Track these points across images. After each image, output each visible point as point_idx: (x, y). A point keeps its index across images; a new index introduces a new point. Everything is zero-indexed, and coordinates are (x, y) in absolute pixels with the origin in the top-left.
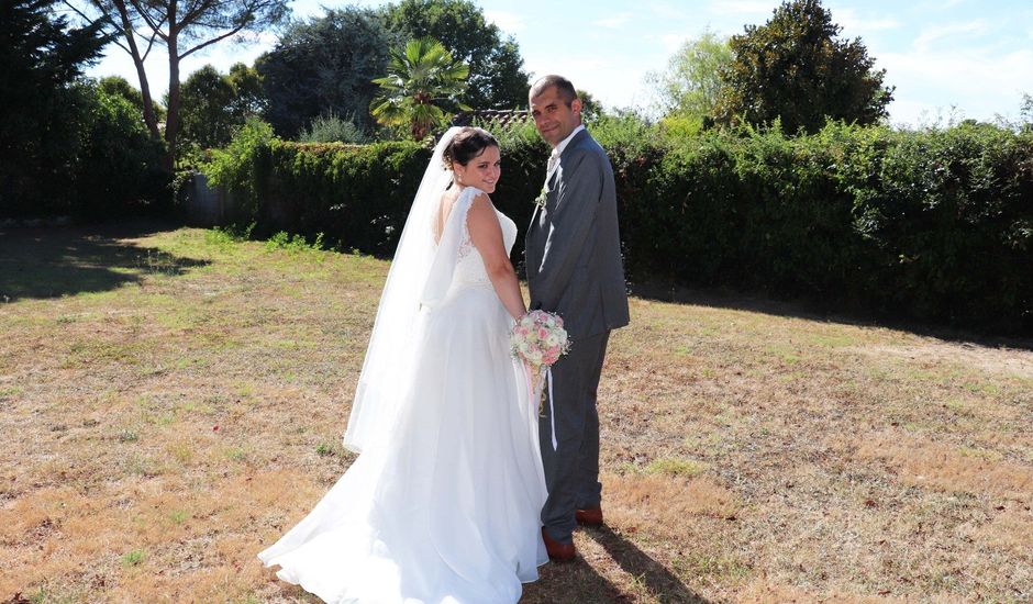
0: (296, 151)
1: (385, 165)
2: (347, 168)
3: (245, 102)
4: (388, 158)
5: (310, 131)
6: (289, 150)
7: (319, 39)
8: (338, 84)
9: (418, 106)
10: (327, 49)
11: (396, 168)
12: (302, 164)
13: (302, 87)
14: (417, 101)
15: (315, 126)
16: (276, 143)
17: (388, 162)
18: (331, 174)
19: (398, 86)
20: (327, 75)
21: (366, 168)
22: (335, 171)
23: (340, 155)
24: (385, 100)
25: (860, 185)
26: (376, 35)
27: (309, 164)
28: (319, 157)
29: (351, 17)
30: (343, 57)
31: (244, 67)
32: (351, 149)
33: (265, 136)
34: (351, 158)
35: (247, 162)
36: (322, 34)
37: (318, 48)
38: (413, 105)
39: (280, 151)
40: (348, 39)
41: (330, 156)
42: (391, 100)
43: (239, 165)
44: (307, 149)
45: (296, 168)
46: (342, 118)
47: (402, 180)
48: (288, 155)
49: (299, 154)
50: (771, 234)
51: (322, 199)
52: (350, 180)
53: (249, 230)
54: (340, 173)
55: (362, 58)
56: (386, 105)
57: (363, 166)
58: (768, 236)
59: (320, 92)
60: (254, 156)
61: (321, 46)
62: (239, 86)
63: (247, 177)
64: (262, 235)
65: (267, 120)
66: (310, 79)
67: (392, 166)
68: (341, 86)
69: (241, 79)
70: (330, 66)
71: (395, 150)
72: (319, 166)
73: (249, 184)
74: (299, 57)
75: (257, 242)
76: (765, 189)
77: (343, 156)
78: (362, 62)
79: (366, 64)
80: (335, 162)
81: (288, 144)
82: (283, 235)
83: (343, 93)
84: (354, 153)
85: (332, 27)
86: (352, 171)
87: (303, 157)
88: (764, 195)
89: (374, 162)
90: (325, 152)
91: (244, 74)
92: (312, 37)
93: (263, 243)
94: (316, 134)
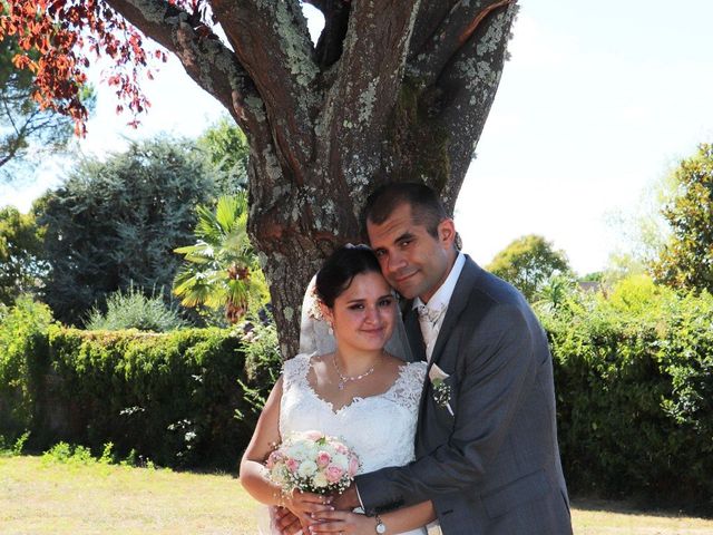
0: (80, 341)
1: (186, 359)
2: (141, 363)
3: (18, 266)
4: (190, 350)
5: (104, 311)
6: (71, 340)
7: (118, 183)
8: (145, 245)
9: (232, 281)
10: (129, 197)
11: (199, 362)
12: (88, 358)
13: (95, 250)
14: (233, 276)
15: (110, 305)
16: (54, 331)
17: (190, 354)
18: (123, 370)
19: (207, 257)
20: (129, 232)
21: (164, 362)
22: (128, 367)
23: (134, 347)
24: (192, 275)
25: (683, 362)
26: (198, 175)
27: (95, 358)
28: (109, 348)
29: (162, 150)
30: (152, 208)
31: (17, 214)
32: (147, 338)
33: (41, 321)
34: (147, 350)
35: (18, 356)
36: (121, 176)
37: (117, 195)
38: (227, 281)
39: (60, 341)
40: (158, 181)
41: (122, 348)
42: (199, 275)
43: (7, 358)
44: (94, 338)
45: (81, 363)
46: (148, 295)
47: (206, 377)
48: (69, 346)
49: (84, 346)
50: (598, 423)
51: (112, 401)
52: (146, 377)
53: (20, 442)
54: (134, 368)
55: (179, 208)
56: (192, 282)
57: (161, 360)
58: (595, 427)
59: (119, 257)
60: (28, 349)
61: (121, 192)
62: (8, 241)
63: (16, 375)
64: (36, 447)
65: (44, 300)
66: (107, 239)
67: (194, 361)
68: (149, 248)
69: (11, 231)
70: (133, 221)
71: (197, 340)
72: (108, 361)
73: (21, 384)
74: (91, 207)
75: (31, 457)
76: (591, 373)
77: (137, 347)
78: (179, 213)
79: (183, 216)
80: (128, 355)
81: (71, 332)
82: (63, 447)
83: (152, 259)
84: (151, 343)
85: (136, 165)
86: (148, 366)
87: (89, 349)
88: (589, 379)
89: (174, 355)
90: (114, 343)
91: (16, 224)
92: (108, 181)
93: (36, 458)
94: (112, 315)
